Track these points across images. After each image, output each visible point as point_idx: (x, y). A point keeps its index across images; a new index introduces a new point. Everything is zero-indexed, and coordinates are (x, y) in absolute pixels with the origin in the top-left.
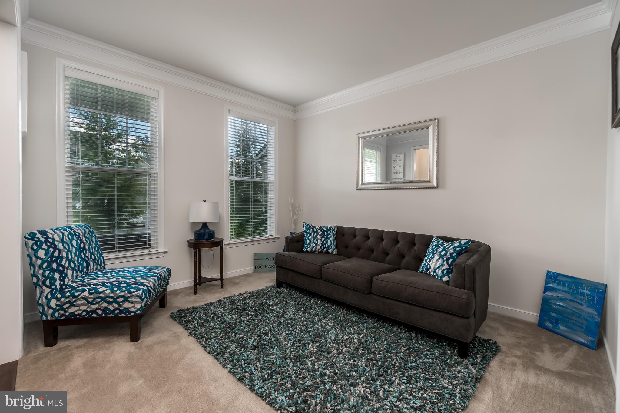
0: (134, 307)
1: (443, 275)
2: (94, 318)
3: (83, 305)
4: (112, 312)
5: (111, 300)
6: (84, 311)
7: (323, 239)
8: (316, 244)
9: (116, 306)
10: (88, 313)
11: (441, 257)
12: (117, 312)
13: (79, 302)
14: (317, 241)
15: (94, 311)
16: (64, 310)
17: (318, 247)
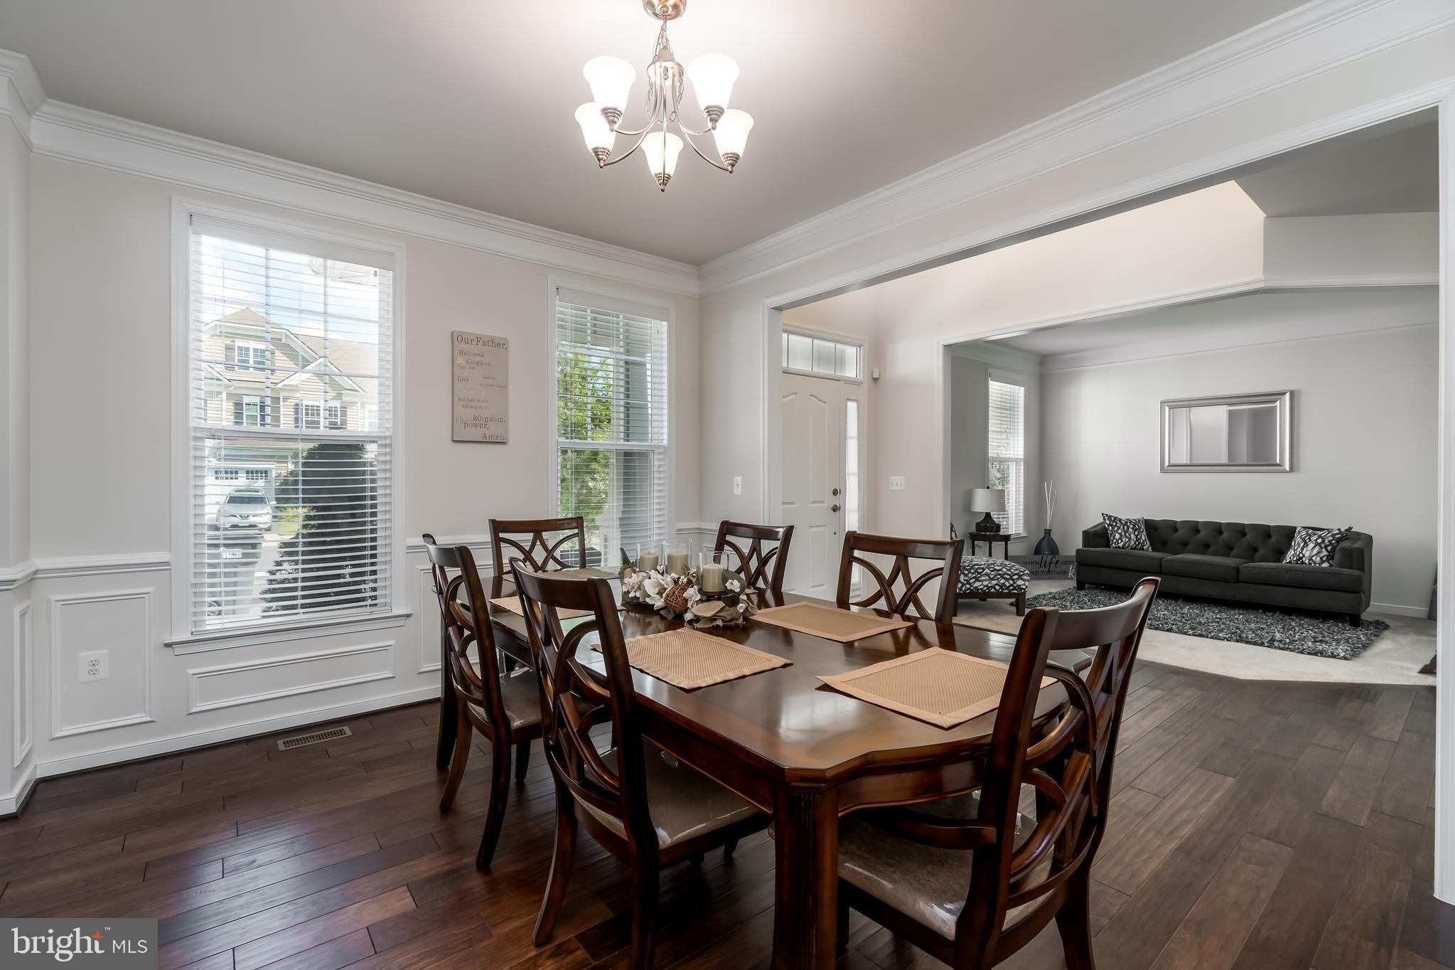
0: (1024, 584)
1: (1322, 561)
2: (993, 593)
3: (985, 580)
4: (1008, 588)
5: (1008, 577)
6: (985, 586)
7: (1136, 533)
8: (1130, 539)
9: (1011, 582)
10: (988, 588)
11: (1317, 544)
12: (1011, 588)
13: (983, 578)
14: (1130, 535)
15: (994, 587)
16: (970, 584)
17: (1132, 543)
